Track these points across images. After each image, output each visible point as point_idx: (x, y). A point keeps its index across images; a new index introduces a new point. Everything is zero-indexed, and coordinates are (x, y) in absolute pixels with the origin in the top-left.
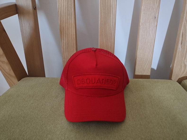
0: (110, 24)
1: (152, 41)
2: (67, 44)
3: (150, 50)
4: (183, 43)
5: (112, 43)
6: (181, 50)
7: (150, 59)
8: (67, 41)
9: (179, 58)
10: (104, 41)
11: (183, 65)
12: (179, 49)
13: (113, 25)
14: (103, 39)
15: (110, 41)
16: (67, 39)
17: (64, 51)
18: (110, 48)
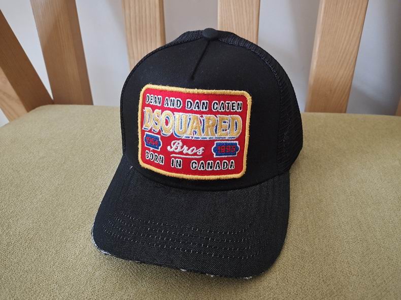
1: (359, 11)
2: (137, 19)
3: (351, 37)
5: (251, 15)
7: (349, 60)
8: (139, 11)
10: (233, 11)
15: (246, 12)
16: (137, 7)
18: (248, 30)
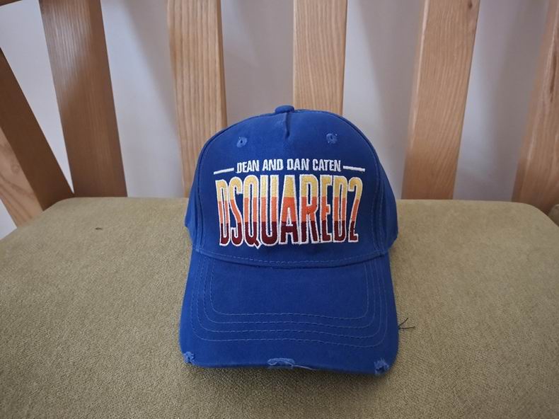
0: (328, 26)
2: (192, 90)
5: (334, 87)
6: (550, 111)
7: (453, 137)
12: (544, 105)
13: (337, 28)
14: (308, 75)
17: (184, 115)
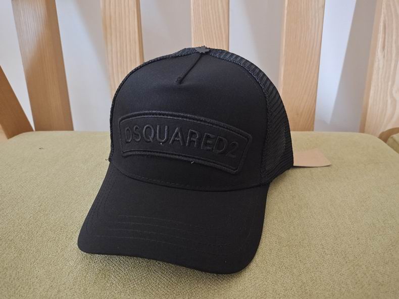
0: (216, 5)
2: (119, 54)
4: (386, 47)
6: (384, 65)
8: (120, 48)
9: (380, 84)
11: (389, 101)
12: (379, 61)
13: (222, 6)
16: (118, 45)
